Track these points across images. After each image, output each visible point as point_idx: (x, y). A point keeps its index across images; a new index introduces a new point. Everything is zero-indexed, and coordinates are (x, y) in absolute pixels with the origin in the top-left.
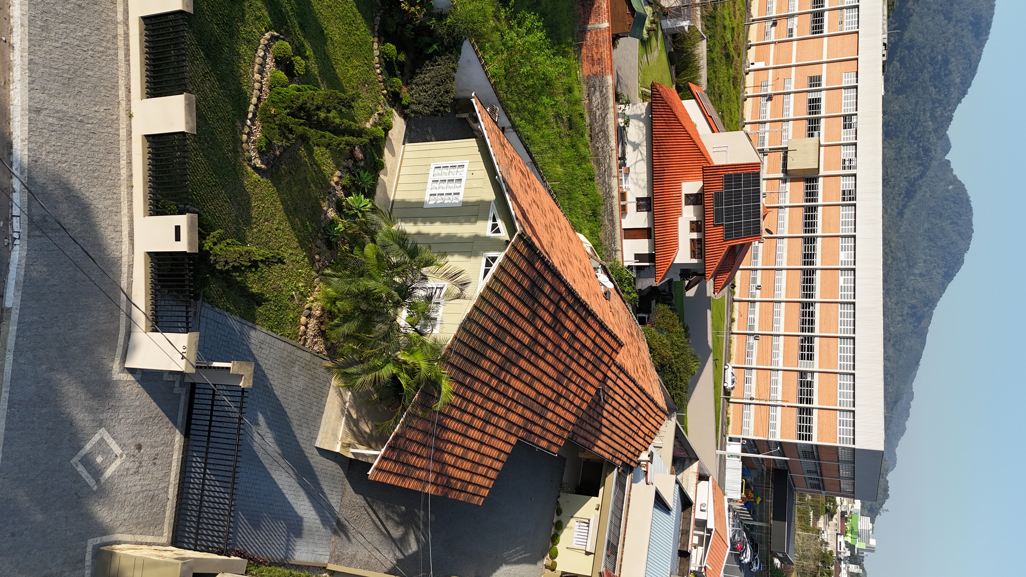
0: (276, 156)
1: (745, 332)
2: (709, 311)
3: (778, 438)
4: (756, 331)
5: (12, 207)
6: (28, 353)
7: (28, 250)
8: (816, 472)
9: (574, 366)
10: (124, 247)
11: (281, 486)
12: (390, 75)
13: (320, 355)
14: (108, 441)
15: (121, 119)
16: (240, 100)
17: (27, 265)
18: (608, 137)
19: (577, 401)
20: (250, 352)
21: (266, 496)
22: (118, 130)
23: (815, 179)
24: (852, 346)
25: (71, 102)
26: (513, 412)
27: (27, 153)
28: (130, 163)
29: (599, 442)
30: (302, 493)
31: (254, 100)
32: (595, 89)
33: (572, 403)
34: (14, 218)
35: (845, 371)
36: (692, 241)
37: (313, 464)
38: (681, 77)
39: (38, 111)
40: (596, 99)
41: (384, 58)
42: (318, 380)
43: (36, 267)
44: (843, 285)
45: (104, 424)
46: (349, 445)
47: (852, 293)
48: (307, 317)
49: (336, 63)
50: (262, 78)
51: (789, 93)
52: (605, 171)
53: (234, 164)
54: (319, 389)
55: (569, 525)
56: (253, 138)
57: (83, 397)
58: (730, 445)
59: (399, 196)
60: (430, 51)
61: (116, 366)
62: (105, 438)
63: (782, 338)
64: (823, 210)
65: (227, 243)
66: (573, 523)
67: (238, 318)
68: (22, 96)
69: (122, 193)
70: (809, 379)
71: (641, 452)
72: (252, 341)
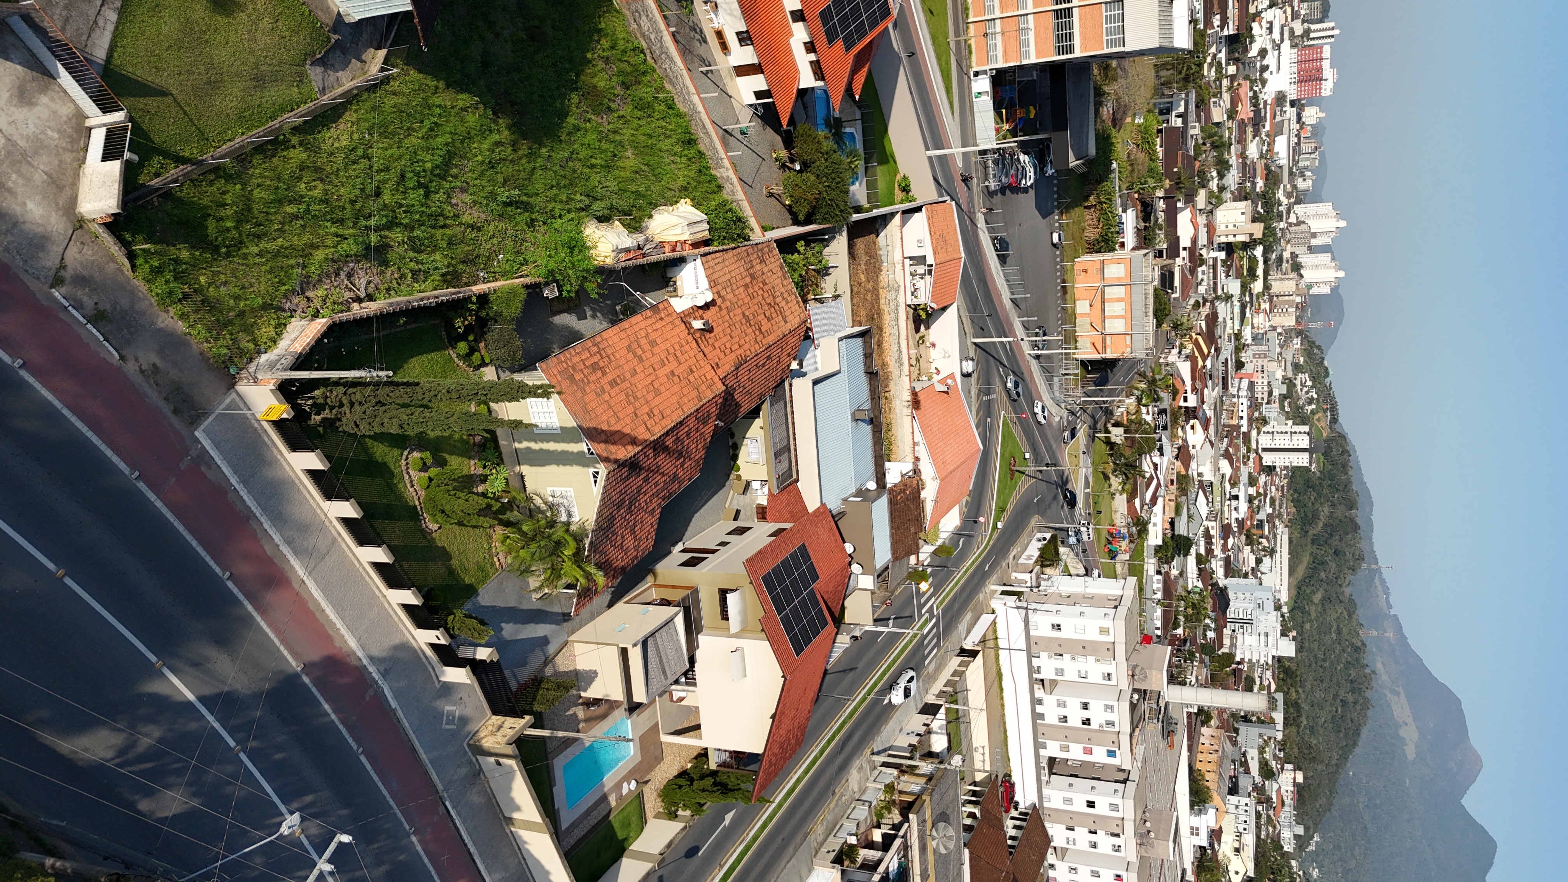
3: (1033, 59)
5: (375, 678)
6: (409, 713)
7: (388, 684)
10: (416, 644)
17: (391, 689)
27: (366, 657)
31: (417, 503)
34: (378, 681)
36: (811, 62)
41: (461, 354)
50: (415, 488)
55: (743, 444)
58: (975, 82)
66: (746, 442)
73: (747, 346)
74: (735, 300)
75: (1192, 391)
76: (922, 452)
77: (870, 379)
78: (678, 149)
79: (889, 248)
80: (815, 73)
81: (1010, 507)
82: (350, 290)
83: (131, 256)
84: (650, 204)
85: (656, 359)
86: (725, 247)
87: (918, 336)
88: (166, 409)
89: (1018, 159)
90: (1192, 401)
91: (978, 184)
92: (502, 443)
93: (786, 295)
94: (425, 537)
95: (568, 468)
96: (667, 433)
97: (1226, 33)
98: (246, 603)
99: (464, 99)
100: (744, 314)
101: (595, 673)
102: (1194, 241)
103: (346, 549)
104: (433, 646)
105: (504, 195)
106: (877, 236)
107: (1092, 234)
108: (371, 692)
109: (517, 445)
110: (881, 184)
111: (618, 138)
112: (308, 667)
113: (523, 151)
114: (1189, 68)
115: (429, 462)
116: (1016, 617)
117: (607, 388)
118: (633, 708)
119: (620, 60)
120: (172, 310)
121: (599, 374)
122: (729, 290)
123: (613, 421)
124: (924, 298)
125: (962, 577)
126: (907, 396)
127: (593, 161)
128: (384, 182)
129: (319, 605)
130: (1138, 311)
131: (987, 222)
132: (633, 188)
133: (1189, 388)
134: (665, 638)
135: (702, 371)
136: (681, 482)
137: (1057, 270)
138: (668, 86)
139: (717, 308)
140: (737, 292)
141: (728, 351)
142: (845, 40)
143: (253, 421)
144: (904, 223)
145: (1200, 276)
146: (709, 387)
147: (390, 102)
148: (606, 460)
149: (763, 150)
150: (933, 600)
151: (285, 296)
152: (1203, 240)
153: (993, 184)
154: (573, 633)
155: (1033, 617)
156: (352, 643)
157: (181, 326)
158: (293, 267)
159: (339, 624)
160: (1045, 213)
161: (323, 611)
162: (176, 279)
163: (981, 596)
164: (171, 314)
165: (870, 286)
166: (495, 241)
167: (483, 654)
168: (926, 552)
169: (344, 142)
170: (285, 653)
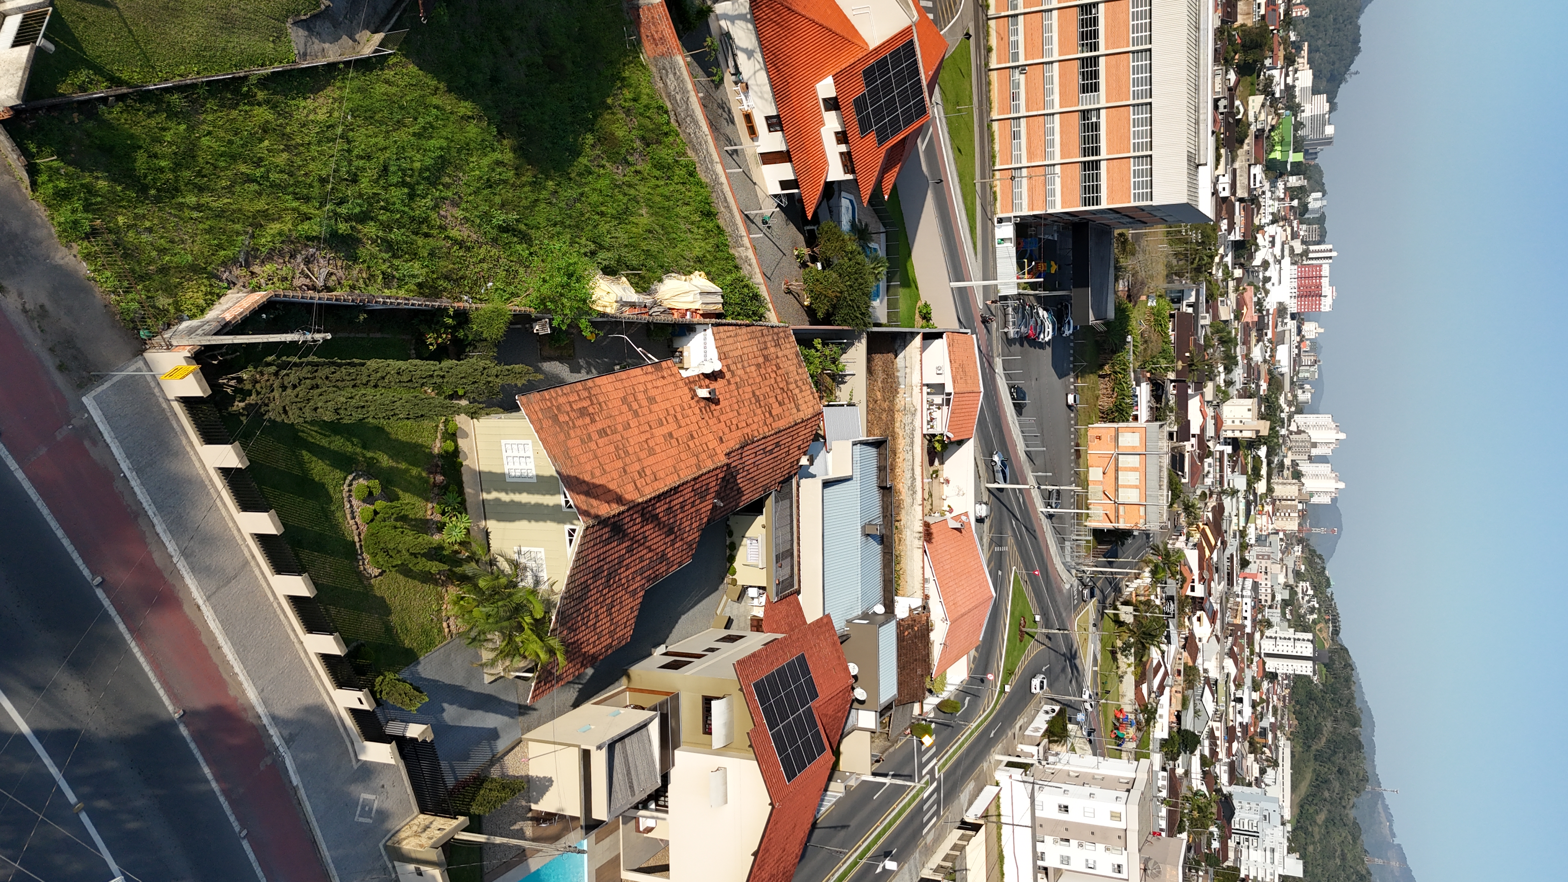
1: (1008, 65)
3: (1058, 209)
4: (1022, 62)
11: (473, 725)
21: (466, 739)
24: (1148, 63)
26: (632, 585)
29: (744, 497)
30: (489, 715)
31: (356, 539)
34: (279, 747)
35: (1139, 101)
36: (842, 154)
43: (299, 758)
50: (356, 520)
53: (364, 592)
55: (742, 545)
58: (999, 228)
59: (483, 468)
61: (354, 761)
63: (1056, 66)
66: (745, 541)
70: (1094, 120)
72: (420, 670)
73: (755, 426)
74: (745, 377)
75: (1200, 581)
76: (932, 590)
77: (883, 496)
78: (696, 218)
79: (908, 370)
80: (845, 165)
81: (1018, 671)
82: (307, 276)
83: (32, 170)
84: (662, 267)
85: (652, 418)
86: (739, 322)
87: (931, 469)
88: (50, 362)
89: (1038, 313)
90: (1200, 591)
91: (997, 329)
92: (468, 490)
93: (800, 383)
94: (361, 582)
95: (541, 525)
96: (659, 498)
97: (1232, 237)
98: (117, 619)
99: (465, 108)
100: (753, 393)
101: (550, 781)
102: (1203, 429)
103: (260, 577)
104: (354, 712)
105: (500, 217)
106: (896, 356)
107: (1106, 403)
108: (268, 761)
109: (485, 496)
110: (902, 307)
111: (632, 192)
112: (188, 716)
113: (527, 177)
114: (1201, 259)
115: (377, 492)
116: (1022, 792)
117: (595, 436)
118: (592, 826)
119: (641, 114)
120: (76, 248)
121: (587, 420)
122: (739, 366)
123: (597, 472)
124: (940, 427)
125: (966, 739)
126: (919, 527)
127: (603, 209)
128: (364, 169)
129: (215, 639)
130: (1153, 483)
131: (1004, 369)
132: (644, 246)
133: (1196, 577)
134: (636, 746)
135: (704, 440)
136: (670, 565)
137: (1071, 433)
138: (690, 153)
139: (725, 381)
140: (748, 370)
141: (734, 427)
142: (879, 132)
143: (161, 400)
144: (923, 349)
145: (1206, 469)
146: (710, 457)
147: (381, 89)
148: (586, 513)
149: (785, 246)
150: (935, 761)
151: (224, 264)
152: (1210, 432)
153: (1012, 331)
154: (529, 730)
155: (1039, 797)
156: (252, 695)
157: (85, 268)
158: (238, 234)
159: (238, 668)
160: (1061, 374)
161: (219, 648)
162: (86, 209)
163: (985, 765)
164: (74, 251)
165: (885, 405)
166: (485, 266)
167: (415, 731)
168: (931, 702)
169: (321, 116)
170: (161, 692)
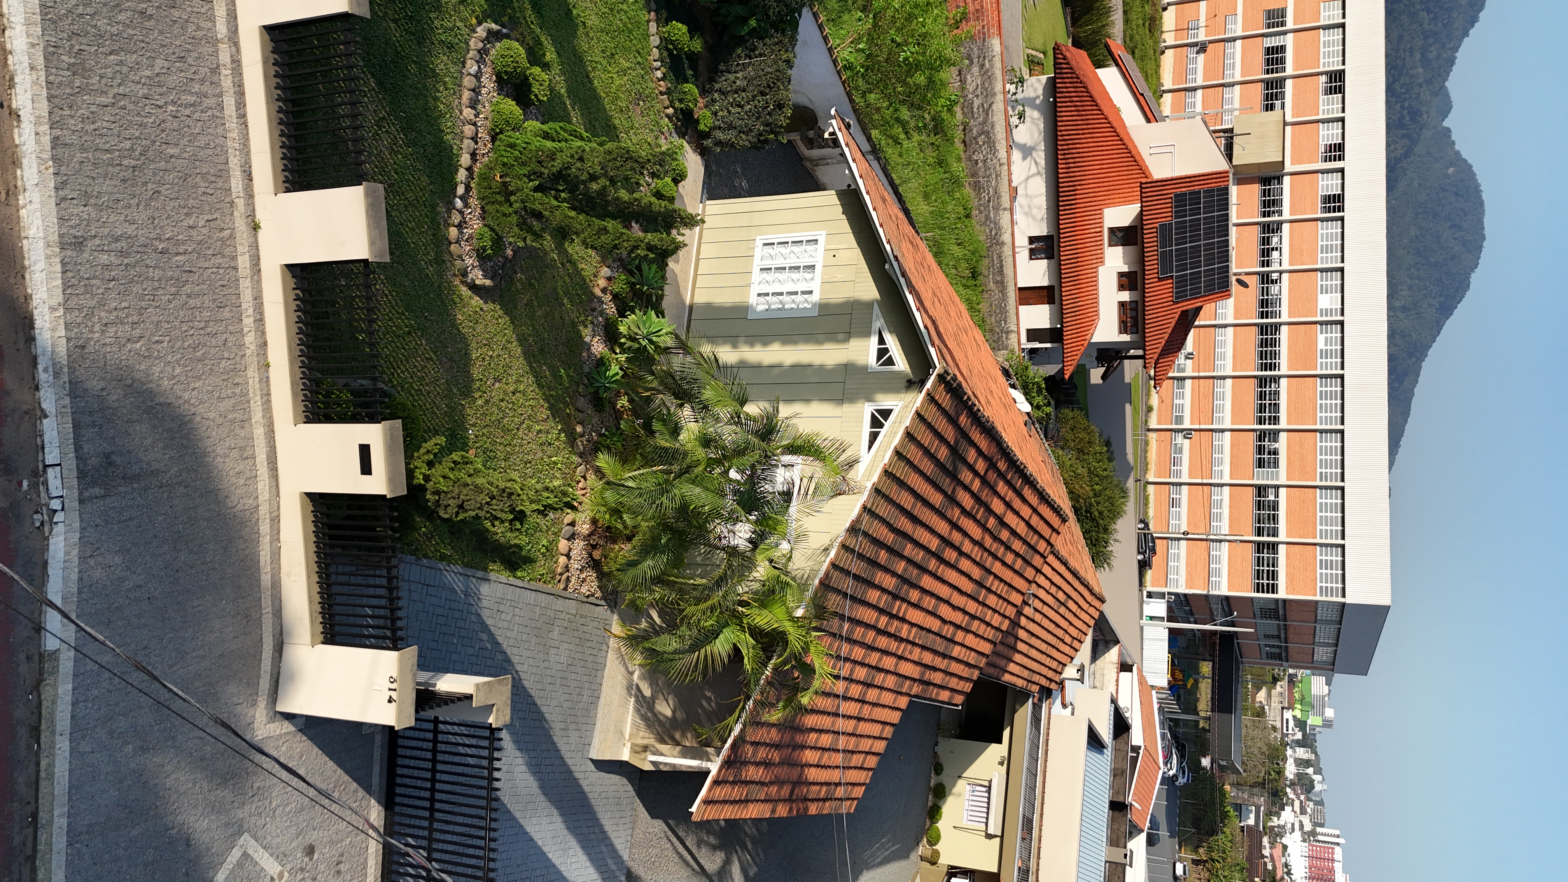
0: (506, 258)
1: (1170, 427)
2: (1127, 406)
3: (1224, 590)
4: (1187, 425)
5: (43, 448)
6: (98, 730)
7: (83, 529)
8: (1279, 637)
9: (997, 568)
10: (260, 485)
11: (540, 843)
12: (677, 79)
13: (591, 599)
14: (255, 856)
15: (238, 235)
16: (440, 163)
17: (82, 559)
18: (994, 142)
19: (996, 620)
20: (483, 624)
21: (518, 866)
22: (234, 258)
23: (1279, 179)
24: (1339, 444)
25: (142, 216)
26: (907, 660)
27: (63, 333)
28: (260, 320)
29: (1012, 665)
30: (573, 843)
31: (465, 160)
32: (972, 63)
33: (988, 624)
34: (50, 471)
35: (1329, 483)
36: (1122, 304)
37: (586, 789)
38: (1081, 26)
39: (78, 244)
40: (973, 80)
41: (667, 49)
42: (589, 644)
43: (100, 559)
44: (1324, 348)
45: (246, 827)
46: (645, 748)
47: (1339, 360)
48: (568, 539)
49: (594, 69)
50: (476, 116)
51: (1234, 39)
52: (989, 201)
53: (439, 287)
54: (591, 658)
55: (955, 790)
56: (467, 231)
57: (205, 785)
58: (1148, 603)
59: (701, 298)
60: (745, 31)
61: (260, 713)
62: (250, 852)
63: (1228, 435)
64: (1291, 229)
65: (454, 462)
66: (961, 787)
67: (459, 569)
68: (44, 217)
69: (251, 381)
70: (1272, 498)
71: (1065, 665)
72: (485, 603)
77: (1112, 820)
80: (1123, 321)
114: (1267, 773)
160: (1172, 831)
